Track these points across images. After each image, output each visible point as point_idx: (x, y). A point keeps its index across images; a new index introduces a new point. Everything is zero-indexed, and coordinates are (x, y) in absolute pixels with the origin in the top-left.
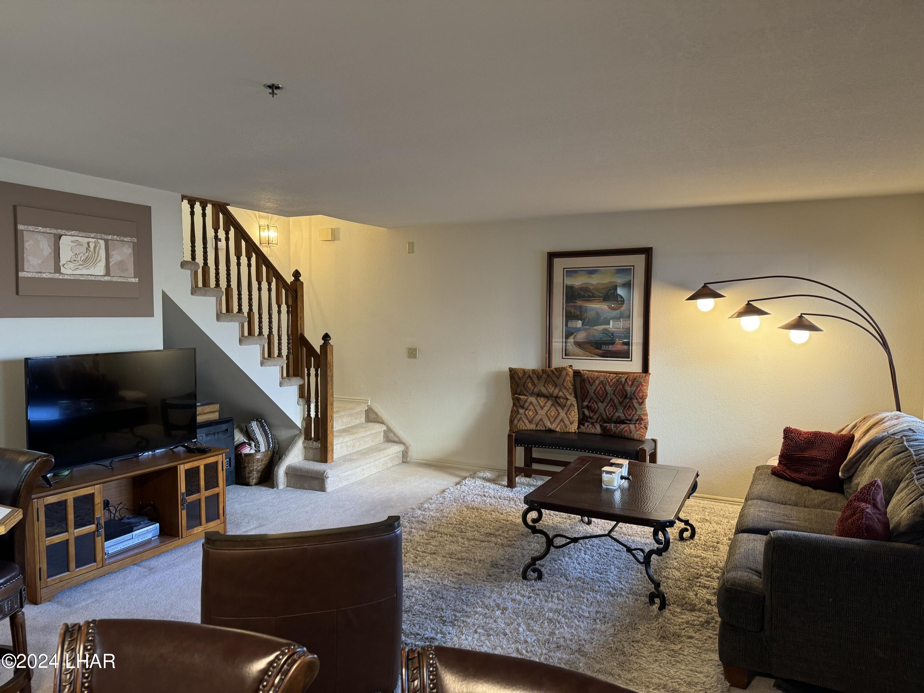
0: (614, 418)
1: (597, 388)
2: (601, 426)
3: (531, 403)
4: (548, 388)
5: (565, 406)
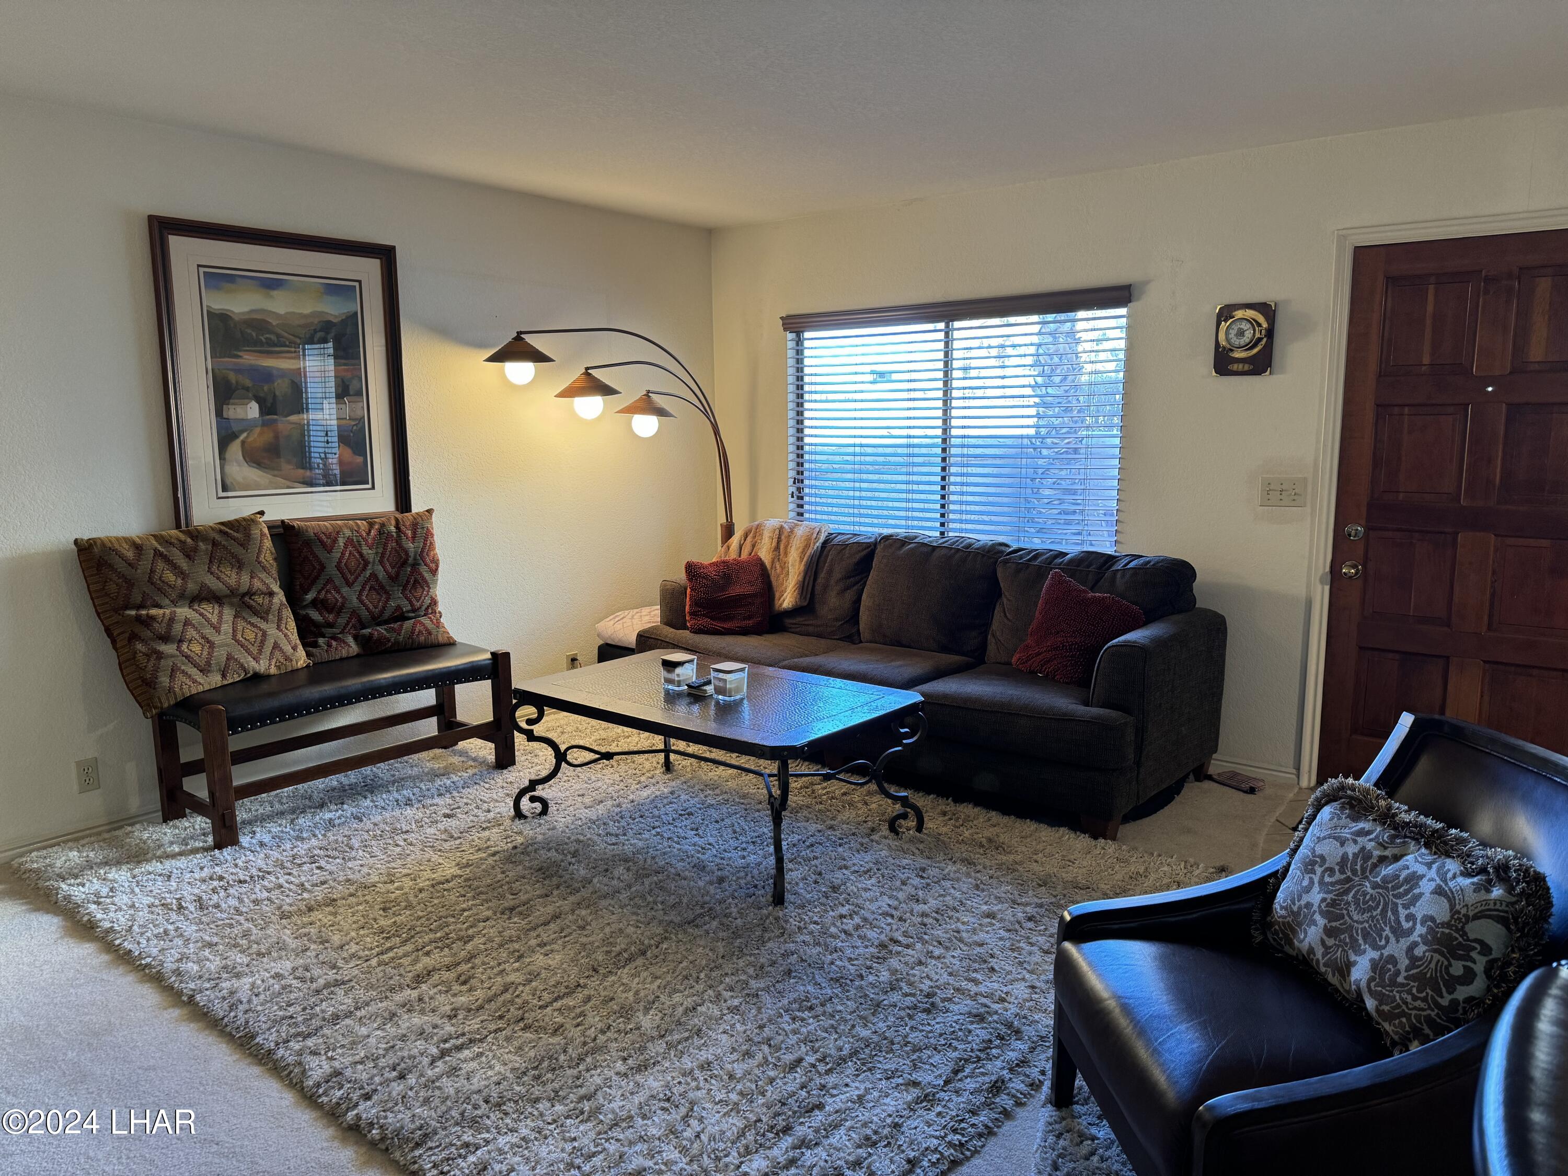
0: (387, 614)
1: (343, 554)
2: (356, 638)
3: (187, 623)
4: (223, 576)
5: (268, 612)
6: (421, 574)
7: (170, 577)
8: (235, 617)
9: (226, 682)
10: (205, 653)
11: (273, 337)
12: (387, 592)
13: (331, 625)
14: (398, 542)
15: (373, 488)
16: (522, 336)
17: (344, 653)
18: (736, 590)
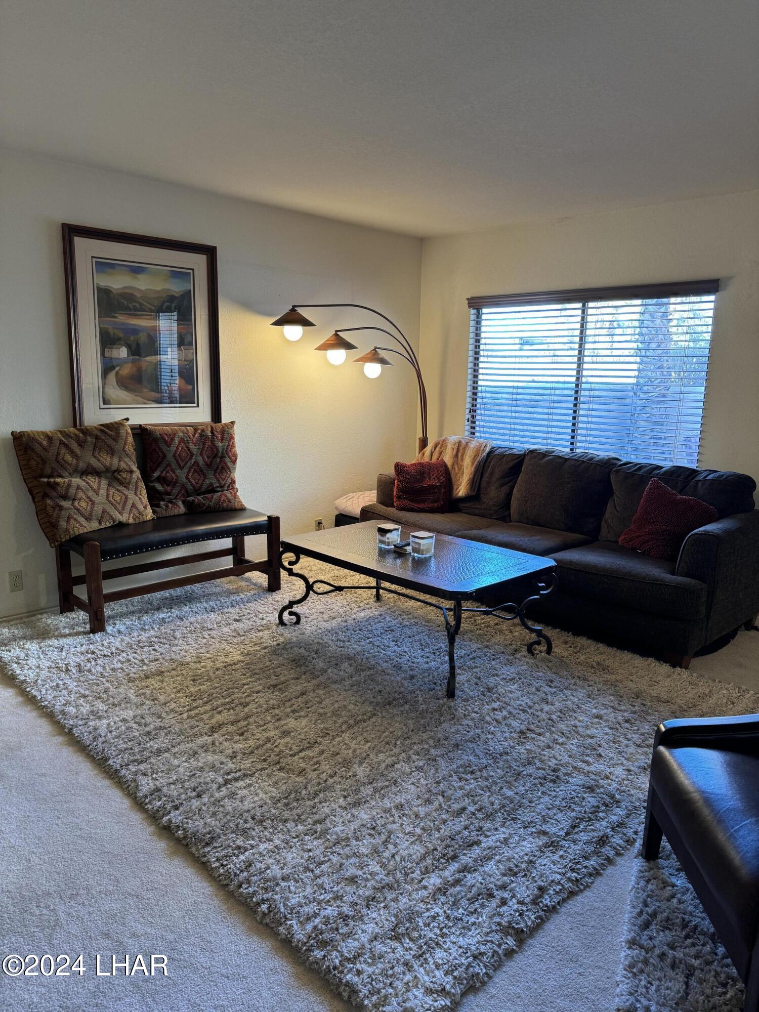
0: (204, 488)
1: (177, 448)
2: (184, 502)
3: (78, 488)
5: (129, 483)
6: (225, 463)
7: (69, 458)
8: (109, 485)
9: (101, 527)
10: (89, 508)
11: (137, 305)
12: (204, 474)
13: (168, 494)
14: (213, 443)
15: (198, 406)
16: (296, 308)
17: (176, 512)
18: (428, 483)
